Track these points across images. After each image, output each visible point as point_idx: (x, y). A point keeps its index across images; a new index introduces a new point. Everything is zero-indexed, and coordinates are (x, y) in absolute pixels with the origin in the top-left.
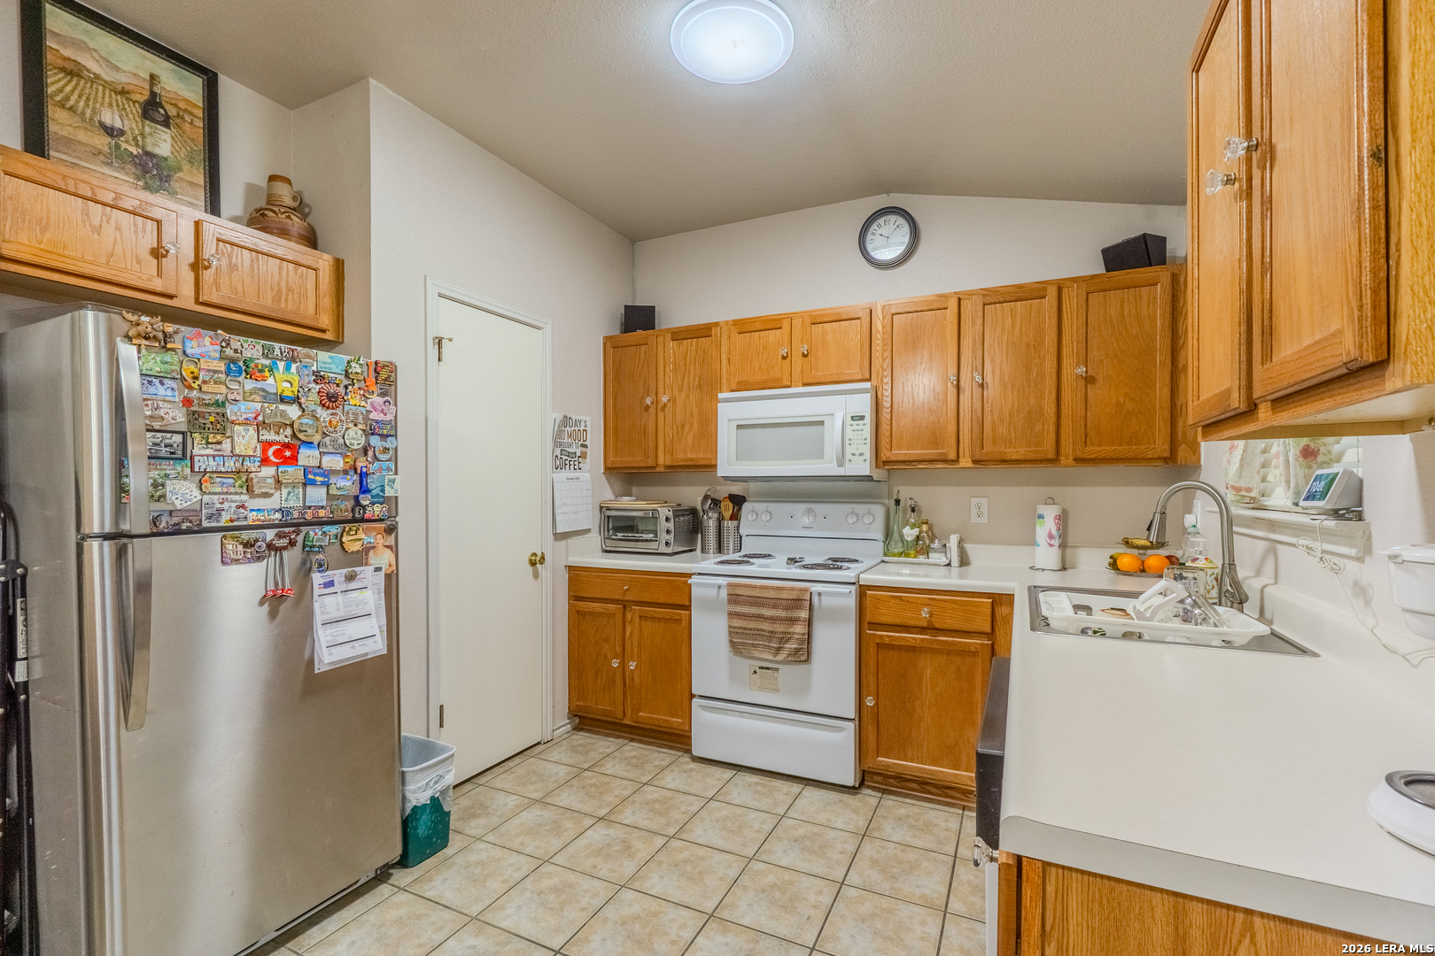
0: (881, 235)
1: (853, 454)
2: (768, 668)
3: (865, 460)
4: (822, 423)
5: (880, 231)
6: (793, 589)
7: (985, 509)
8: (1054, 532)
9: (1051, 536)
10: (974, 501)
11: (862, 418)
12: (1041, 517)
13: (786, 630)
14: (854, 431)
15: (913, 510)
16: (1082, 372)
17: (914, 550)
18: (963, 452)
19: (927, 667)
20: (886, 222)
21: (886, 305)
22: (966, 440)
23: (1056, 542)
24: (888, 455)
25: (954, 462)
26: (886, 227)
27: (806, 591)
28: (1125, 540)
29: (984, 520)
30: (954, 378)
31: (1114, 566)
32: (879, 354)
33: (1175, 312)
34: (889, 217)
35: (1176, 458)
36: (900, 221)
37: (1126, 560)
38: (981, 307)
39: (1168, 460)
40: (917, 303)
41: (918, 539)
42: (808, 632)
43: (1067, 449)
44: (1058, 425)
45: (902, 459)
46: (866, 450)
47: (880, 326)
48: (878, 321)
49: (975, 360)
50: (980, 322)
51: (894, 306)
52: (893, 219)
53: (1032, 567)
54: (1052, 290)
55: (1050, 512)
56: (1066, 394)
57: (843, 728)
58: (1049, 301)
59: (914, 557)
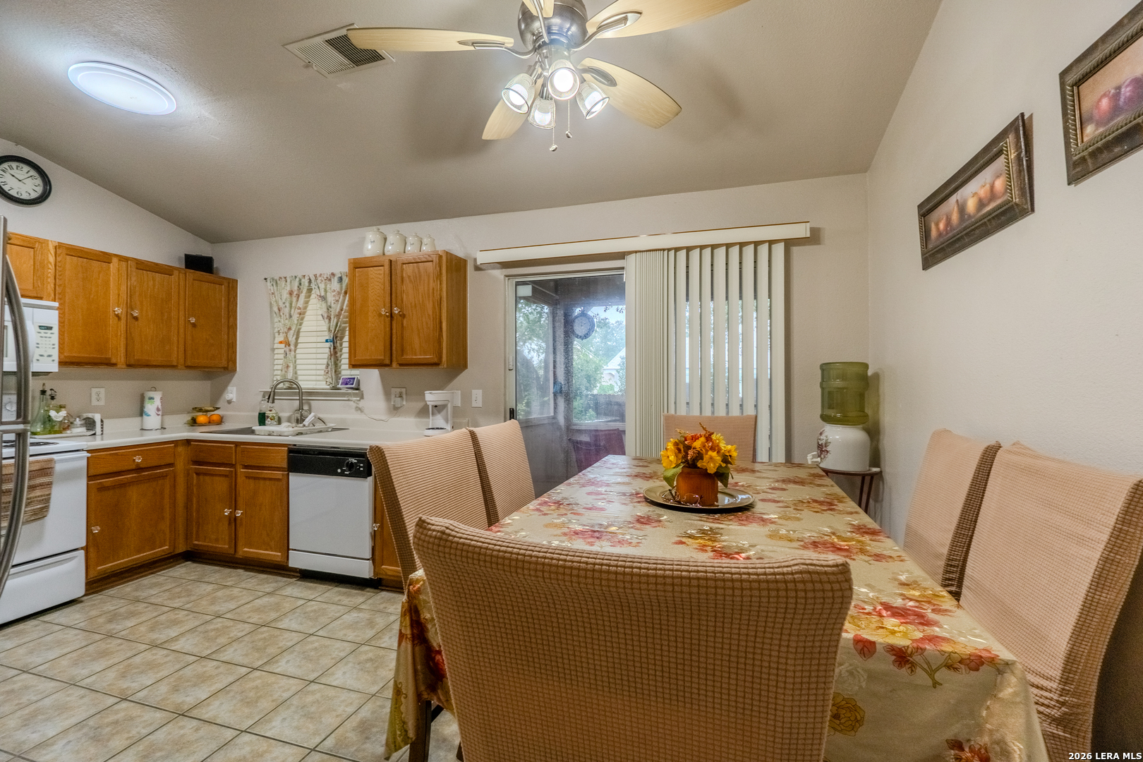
0: (13, 176)
1: (41, 356)
3: (54, 361)
5: (12, 172)
6: (38, 462)
7: (102, 395)
8: (160, 407)
9: (158, 410)
10: (94, 391)
11: (50, 328)
12: (151, 398)
14: (41, 337)
15: (53, 398)
16: (193, 320)
17: (60, 427)
18: (120, 358)
19: (134, 494)
20: (15, 167)
21: (59, 246)
22: (122, 350)
23: (160, 413)
24: (62, 357)
25: (114, 365)
26: (17, 171)
27: (51, 460)
28: (195, 409)
29: (102, 403)
30: (118, 310)
31: (194, 422)
32: (51, 280)
33: (229, 300)
34: (21, 165)
35: (228, 368)
36: (33, 172)
37: (202, 418)
38: (134, 269)
39: (226, 369)
40: (87, 253)
41: (64, 418)
42: (47, 493)
43: (182, 361)
44: (178, 347)
45: (74, 360)
46: (55, 354)
47: (52, 259)
48: (50, 255)
49: (131, 301)
50: (134, 279)
51: (68, 249)
52: (26, 168)
53: (142, 429)
54: (176, 273)
55: (157, 396)
56: (182, 331)
57: (74, 557)
58: (174, 278)
59: (60, 432)
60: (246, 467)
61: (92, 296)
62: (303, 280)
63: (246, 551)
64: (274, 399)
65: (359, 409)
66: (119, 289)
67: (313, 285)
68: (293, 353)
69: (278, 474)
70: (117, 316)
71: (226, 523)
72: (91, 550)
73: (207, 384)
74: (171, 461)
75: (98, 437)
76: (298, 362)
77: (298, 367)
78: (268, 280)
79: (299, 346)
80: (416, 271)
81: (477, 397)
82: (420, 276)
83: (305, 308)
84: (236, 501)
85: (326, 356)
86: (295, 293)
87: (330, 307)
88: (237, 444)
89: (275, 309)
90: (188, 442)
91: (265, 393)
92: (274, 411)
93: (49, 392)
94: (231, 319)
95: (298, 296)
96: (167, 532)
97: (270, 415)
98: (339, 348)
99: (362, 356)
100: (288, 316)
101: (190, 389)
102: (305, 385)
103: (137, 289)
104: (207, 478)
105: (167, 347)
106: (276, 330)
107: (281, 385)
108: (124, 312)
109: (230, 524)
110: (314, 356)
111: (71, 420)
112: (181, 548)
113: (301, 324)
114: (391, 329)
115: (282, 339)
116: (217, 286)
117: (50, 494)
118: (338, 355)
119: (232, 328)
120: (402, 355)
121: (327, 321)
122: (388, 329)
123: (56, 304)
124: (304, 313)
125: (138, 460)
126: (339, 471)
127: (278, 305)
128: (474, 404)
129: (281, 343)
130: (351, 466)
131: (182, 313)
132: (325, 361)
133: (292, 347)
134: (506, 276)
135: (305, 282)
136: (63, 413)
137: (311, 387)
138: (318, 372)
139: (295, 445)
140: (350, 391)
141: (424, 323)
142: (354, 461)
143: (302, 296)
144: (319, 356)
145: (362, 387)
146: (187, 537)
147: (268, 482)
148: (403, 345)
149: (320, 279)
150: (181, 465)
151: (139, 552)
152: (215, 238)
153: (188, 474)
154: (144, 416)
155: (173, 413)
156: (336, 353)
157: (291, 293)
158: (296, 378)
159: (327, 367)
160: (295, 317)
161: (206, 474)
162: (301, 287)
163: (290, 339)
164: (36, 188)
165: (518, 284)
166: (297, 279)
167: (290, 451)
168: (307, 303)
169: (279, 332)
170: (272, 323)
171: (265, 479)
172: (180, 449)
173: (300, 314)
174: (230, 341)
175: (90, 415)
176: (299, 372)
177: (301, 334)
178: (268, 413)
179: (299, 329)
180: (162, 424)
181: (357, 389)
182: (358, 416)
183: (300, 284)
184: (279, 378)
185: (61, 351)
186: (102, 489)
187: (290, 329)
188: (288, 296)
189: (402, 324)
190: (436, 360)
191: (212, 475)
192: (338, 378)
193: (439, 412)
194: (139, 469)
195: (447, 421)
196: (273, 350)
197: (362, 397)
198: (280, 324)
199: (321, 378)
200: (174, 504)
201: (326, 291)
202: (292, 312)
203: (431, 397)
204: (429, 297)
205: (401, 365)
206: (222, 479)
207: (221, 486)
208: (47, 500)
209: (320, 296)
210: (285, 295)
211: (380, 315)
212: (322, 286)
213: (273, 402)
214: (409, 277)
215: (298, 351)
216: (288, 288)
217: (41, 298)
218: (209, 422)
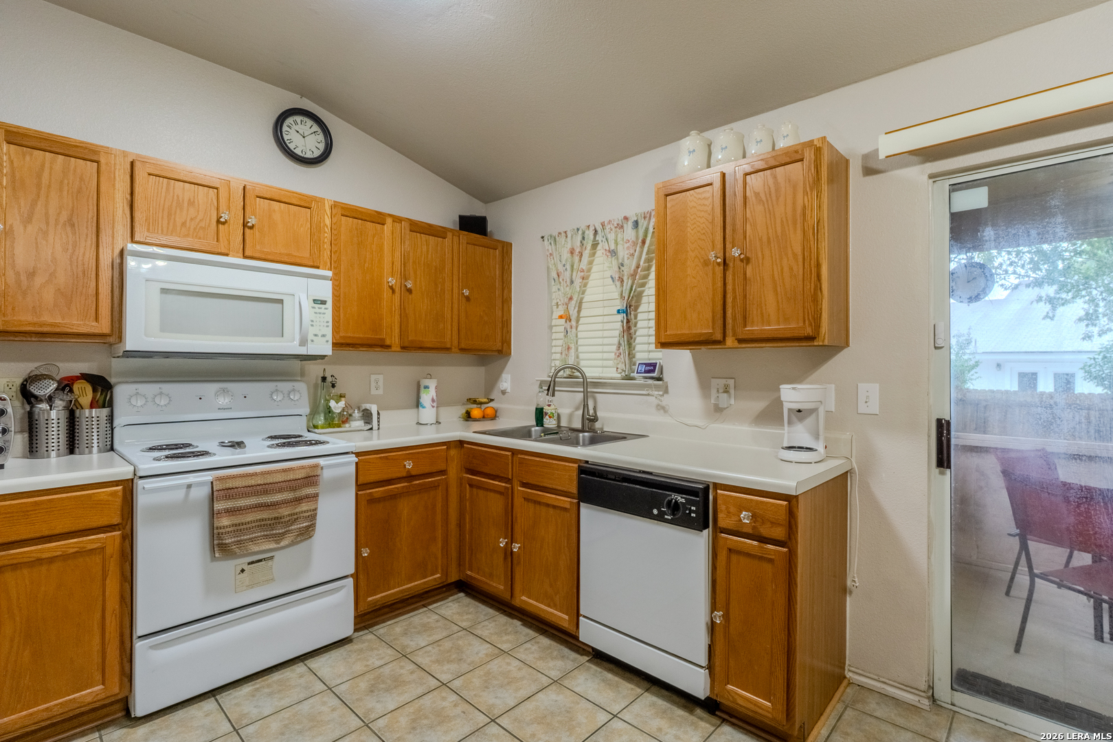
0: (298, 132)
1: (316, 335)
2: (260, 561)
3: (327, 341)
4: (281, 301)
5: (297, 128)
6: (303, 468)
7: (381, 383)
8: (435, 398)
9: (433, 401)
10: (373, 377)
11: (324, 302)
12: (426, 387)
13: (293, 512)
14: (316, 313)
15: (333, 386)
16: (466, 292)
17: (339, 421)
18: (394, 340)
19: (405, 508)
20: (299, 122)
21: (335, 205)
22: (397, 331)
23: (435, 404)
24: (338, 337)
25: (389, 347)
26: (302, 126)
27: (316, 466)
28: (469, 400)
29: (380, 392)
30: (392, 281)
31: (468, 416)
32: (327, 246)
33: (503, 268)
34: (305, 119)
35: (503, 351)
36: (316, 128)
37: (476, 412)
38: (408, 232)
39: (500, 352)
40: (361, 213)
41: (343, 410)
42: (313, 507)
43: (455, 342)
44: (452, 325)
45: (349, 341)
46: (329, 332)
47: (328, 222)
48: (326, 217)
49: (405, 270)
50: (407, 243)
51: (342, 208)
52: (309, 122)
53: (418, 423)
54: (449, 235)
55: (432, 384)
56: (456, 306)
57: (343, 587)
58: (447, 241)
59: (339, 426)
60: (525, 485)
61: (366, 265)
62: (587, 232)
63: (524, 600)
64: (554, 390)
65: (662, 408)
66: (393, 256)
67: (599, 238)
68: (574, 330)
69: (565, 501)
70: (391, 288)
71: (502, 556)
72: (361, 577)
73: (481, 370)
74: (443, 467)
75: (375, 432)
76: (580, 342)
77: (580, 349)
78: (546, 238)
79: (582, 321)
80: (771, 181)
81: (870, 396)
82: (777, 190)
83: (589, 270)
84: (512, 528)
85: (617, 333)
86: (577, 250)
87: (622, 265)
88: (514, 452)
89: (554, 274)
90: (461, 443)
91: (542, 383)
92: (552, 407)
93: (329, 379)
94: (506, 292)
95: (581, 255)
96: (440, 555)
97: (549, 412)
98: (633, 321)
99: (676, 330)
100: (568, 283)
101: (463, 376)
102: (591, 373)
103: (411, 254)
104: (481, 492)
105: (441, 326)
106: (554, 302)
107: (561, 373)
108: (398, 284)
109: (505, 558)
110: (600, 334)
111: (350, 412)
112: (454, 577)
113: (583, 293)
114: (725, 284)
115: (562, 313)
116: (492, 251)
117: (316, 509)
118: (632, 331)
119: (506, 302)
120: (745, 326)
121: (618, 284)
122: (720, 284)
123: (330, 273)
124: (588, 277)
125: (409, 465)
126: (655, 512)
127: (557, 270)
128: (862, 408)
129: (561, 317)
130: (675, 507)
131: (456, 284)
132: (616, 341)
133: (574, 323)
134: (931, 176)
135: (590, 234)
136: (342, 404)
137: (597, 375)
138: (606, 356)
139: (587, 462)
140: (650, 382)
141: (786, 269)
142: (680, 499)
143: (586, 253)
144: (606, 334)
145: (666, 376)
146: (460, 564)
147: (551, 511)
148: (745, 310)
149: (608, 227)
150: (453, 472)
151: (411, 581)
152: (489, 195)
153: (461, 484)
154: (420, 408)
155: (448, 404)
156: (629, 328)
157: (572, 252)
158: (578, 363)
159: (619, 348)
160: (578, 282)
161: (480, 487)
162: (585, 242)
163: (571, 313)
164: (319, 146)
165: (955, 188)
166: (580, 232)
167: (582, 471)
168: (591, 263)
169: (557, 305)
170: (550, 293)
171: (548, 505)
172: (453, 452)
173: (583, 279)
174: (505, 319)
175: (368, 406)
176: (581, 356)
177: (584, 305)
178: (546, 409)
179: (582, 299)
180: (437, 418)
181: (659, 379)
182: (660, 418)
183: (583, 238)
184: (558, 363)
185: (336, 329)
186: (372, 501)
187: (571, 299)
188: (569, 255)
189: (745, 274)
190: (809, 331)
191: (487, 490)
192: (632, 363)
193: (801, 420)
194: (410, 477)
195: (817, 437)
196: (551, 327)
197: (666, 391)
198: (559, 296)
199: (611, 363)
200: (446, 521)
201: (616, 243)
202: (574, 277)
203: (792, 395)
204: (795, 223)
205: (740, 341)
206: (498, 496)
207: (495, 505)
208: (313, 517)
209: (609, 251)
210: (566, 255)
211: (706, 263)
212: (611, 237)
213: (553, 395)
214: (757, 194)
215: (579, 329)
216: (569, 246)
217: (318, 268)
218: (484, 417)
